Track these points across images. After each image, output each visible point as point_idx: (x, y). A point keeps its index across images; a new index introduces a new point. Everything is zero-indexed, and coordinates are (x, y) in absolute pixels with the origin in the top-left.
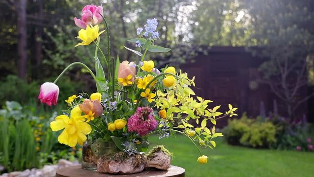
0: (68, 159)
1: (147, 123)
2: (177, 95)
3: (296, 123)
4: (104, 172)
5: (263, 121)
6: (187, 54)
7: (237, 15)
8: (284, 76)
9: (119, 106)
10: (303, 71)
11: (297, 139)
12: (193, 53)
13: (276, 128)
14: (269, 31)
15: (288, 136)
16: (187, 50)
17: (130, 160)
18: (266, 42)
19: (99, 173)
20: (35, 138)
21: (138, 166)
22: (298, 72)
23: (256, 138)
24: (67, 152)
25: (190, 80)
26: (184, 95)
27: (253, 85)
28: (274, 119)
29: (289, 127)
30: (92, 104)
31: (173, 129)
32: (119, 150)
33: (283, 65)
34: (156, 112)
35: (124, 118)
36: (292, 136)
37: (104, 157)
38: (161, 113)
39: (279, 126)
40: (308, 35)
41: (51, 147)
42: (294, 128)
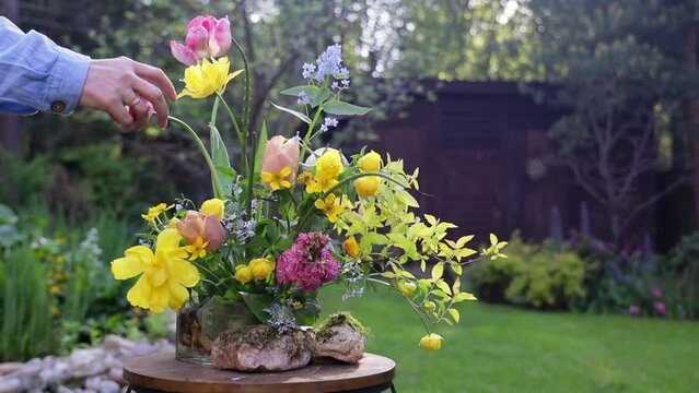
0: (124, 336)
1: (318, 266)
2: (379, 205)
3: (630, 254)
4: (226, 367)
5: (558, 250)
6: (390, 97)
7: (501, 8)
8: (605, 149)
9: (259, 228)
10: (646, 137)
11: (632, 291)
12: (402, 98)
13: (585, 267)
14: (573, 49)
15: (612, 283)
16: (389, 89)
17: (282, 343)
18: (565, 71)
19: (216, 368)
20: (48, 287)
21: (297, 356)
22: (634, 141)
23: (541, 286)
24: (122, 320)
25: (409, 177)
26: (395, 206)
27: (536, 168)
28: (581, 246)
29: (613, 264)
30: (202, 223)
31: (372, 277)
32: (256, 322)
33: (602, 125)
34: (337, 242)
35: (269, 256)
36: (620, 283)
37: (226, 335)
38: (347, 245)
39: (591, 262)
40: (658, 58)
41: (86, 307)
42: (624, 265)
